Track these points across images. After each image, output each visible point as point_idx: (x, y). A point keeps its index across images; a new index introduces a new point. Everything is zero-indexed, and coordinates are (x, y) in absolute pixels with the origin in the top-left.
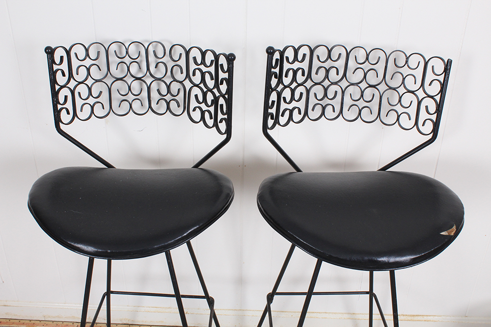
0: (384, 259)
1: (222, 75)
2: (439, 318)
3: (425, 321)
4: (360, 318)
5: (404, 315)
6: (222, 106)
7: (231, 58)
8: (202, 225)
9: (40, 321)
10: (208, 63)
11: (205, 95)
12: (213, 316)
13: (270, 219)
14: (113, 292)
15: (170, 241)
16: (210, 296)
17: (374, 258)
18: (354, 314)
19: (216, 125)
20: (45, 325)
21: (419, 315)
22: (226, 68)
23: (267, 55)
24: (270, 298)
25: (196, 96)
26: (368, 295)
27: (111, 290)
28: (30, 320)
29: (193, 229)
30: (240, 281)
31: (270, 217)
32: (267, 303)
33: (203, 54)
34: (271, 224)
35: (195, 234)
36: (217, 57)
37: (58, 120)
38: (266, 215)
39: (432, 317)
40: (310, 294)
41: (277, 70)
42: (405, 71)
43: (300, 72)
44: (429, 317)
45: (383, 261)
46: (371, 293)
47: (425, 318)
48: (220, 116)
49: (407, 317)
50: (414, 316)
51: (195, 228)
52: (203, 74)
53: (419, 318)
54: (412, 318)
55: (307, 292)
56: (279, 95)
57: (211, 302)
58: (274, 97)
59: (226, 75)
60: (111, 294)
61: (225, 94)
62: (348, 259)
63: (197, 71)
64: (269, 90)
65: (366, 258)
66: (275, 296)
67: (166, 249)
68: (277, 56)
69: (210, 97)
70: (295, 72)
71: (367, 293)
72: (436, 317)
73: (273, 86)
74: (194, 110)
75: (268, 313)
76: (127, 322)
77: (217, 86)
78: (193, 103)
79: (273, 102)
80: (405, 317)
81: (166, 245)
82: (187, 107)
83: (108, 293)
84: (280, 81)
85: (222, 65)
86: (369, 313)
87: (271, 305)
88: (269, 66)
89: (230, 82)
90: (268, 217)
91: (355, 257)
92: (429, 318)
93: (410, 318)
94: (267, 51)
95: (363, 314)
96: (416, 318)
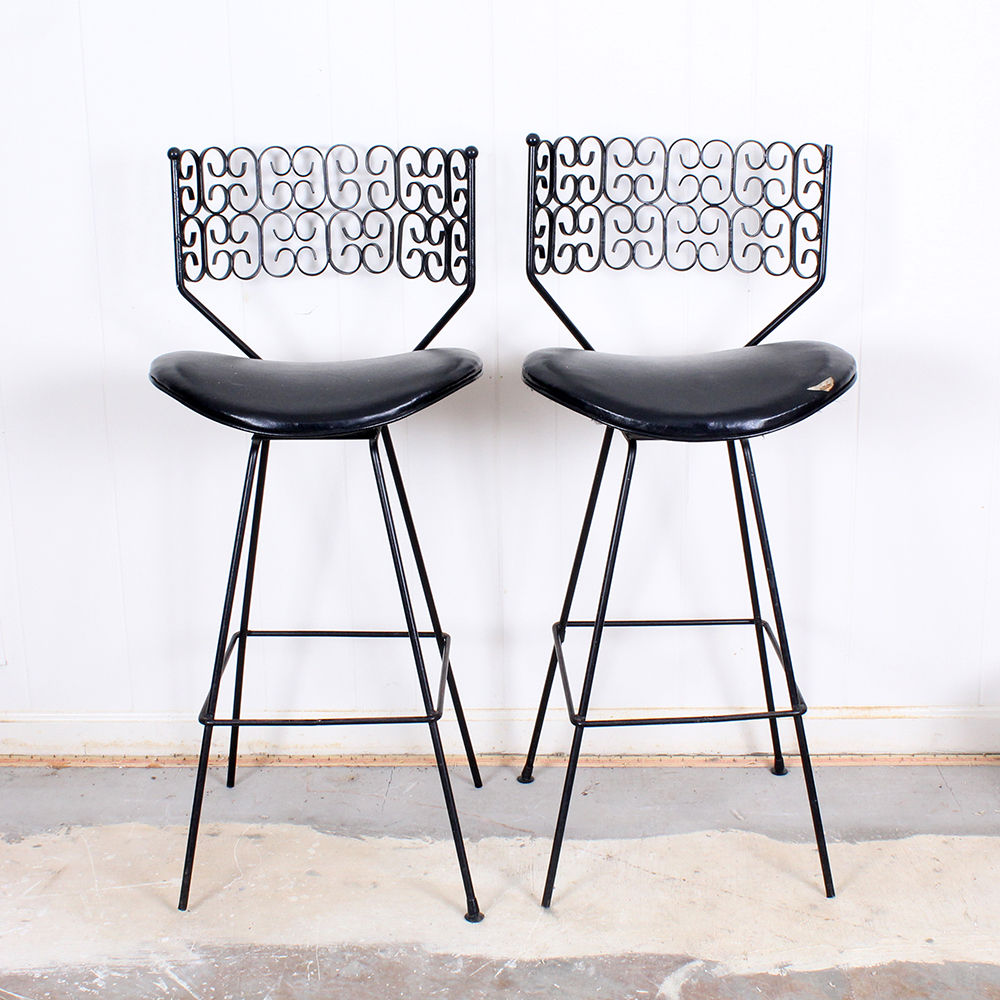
1: (457, 184)
2: (923, 710)
3: (894, 718)
5: (848, 708)
6: (458, 237)
7: (470, 155)
9: (76, 756)
10: (432, 170)
11: (428, 225)
19: (448, 273)
20: (88, 762)
21: (880, 707)
22: (462, 173)
23: (527, 146)
25: (413, 231)
26: (753, 627)
27: (249, 629)
28: (54, 756)
30: (501, 637)
33: (425, 157)
36: (447, 158)
37: (182, 276)
39: (907, 710)
41: (546, 173)
42: (766, 174)
43: (586, 181)
44: (901, 710)
47: (894, 712)
48: (455, 254)
49: (854, 710)
52: (424, 191)
53: (880, 713)
54: (866, 712)
56: (552, 217)
58: (542, 219)
59: (463, 184)
61: (463, 216)
63: (415, 187)
64: (534, 206)
68: (544, 150)
69: (437, 227)
70: (577, 182)
72: (917, 710)
73: (542, 200)
74: (410, 256)
76: (262, 751)
77: (448, 206)
78: (408, 244)
79: (543, 228)
82: (396, 254)
83: (243, 635)
84: (553, 195)
85: (456, 169)
88: (534, 166)
89: (470, 193)
92: (902, 712)
93: (861, 713)
94: (528, 142)
96: (874, 713)
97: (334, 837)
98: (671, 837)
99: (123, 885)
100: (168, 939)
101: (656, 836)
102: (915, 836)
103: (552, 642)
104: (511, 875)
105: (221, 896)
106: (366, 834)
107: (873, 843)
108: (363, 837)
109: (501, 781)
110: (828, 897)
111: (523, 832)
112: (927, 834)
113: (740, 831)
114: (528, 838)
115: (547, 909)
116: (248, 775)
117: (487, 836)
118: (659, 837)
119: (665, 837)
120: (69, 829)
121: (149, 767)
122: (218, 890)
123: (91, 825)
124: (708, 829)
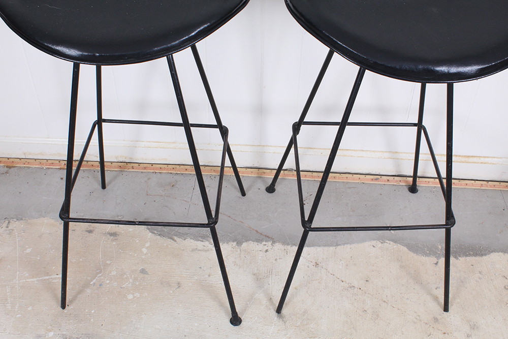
0: (444, 69)
2: (499, 160)
3: (482, 163)
4: (404, 158)
8: (214, 23)
9: (20, 159)
12: (227, 149)
13: (300, 17)
14: (105, 121)
15: (174, 42)
16: (223, 124)
17: (430, 66)
18: (396, 152)
20: (27, 163)
21: (475, 156)
24: (296, 128)
26: (416, 128)
28: (8, 158)
29: (202, 28)
30: (260, 110)
31: (300, 14)
32: (292, 134)
34: (302, 23)
35: (205, 34)
38: (296, 13)
39: (490, 159)
40: (344, 124)
45: (441, 71)
46: (420, 126)
47: (482, 160)
49: (460, 158)
50: (469, 156)
51: (206, 26)
53: (475, 160)
54: (467, 159)
55: (340, 121)
57: (224, 132)
60: (103, 123)
62: (398, 67)
65: (421, 67)
66: (303, 127)
67: (168, 52)
71: (415, 125)
72: (496, 159)
75: (293, 146)
76: (124, 160)
80: (458, 158)
81: (169, 47)
83: (100, 121)
86: (414, 152)
87: (298, 136)
90: (298, 15)
91: (406, 66)
92: (487, 160)
93: (463, 159)
95: (407, 153)
96: (471, 160)
97: (159, 237)
98: (353, 246)
99: (33, 277)
100: (52, 333)
101: (344, 244)
102: (491, 254)
103: (291, 133)
104: (259, 279)
105: (88, 291)
106: (176, 235)
107: (468, 259)
108: (175, 238)
109: (256, 190)
110: (444, 311)
111: (268, 238)
112: (498, 252)
113: (392, 243)
114: (270, 243)
115: (279, 315)
116: (115, 178)
117: (247, 241)
118: (346, 245)
119: (349, 246)
120: (9, 222)
121: (60, 169)
122: (87, 285)
123: (22, 219)
124: (374, 240)
